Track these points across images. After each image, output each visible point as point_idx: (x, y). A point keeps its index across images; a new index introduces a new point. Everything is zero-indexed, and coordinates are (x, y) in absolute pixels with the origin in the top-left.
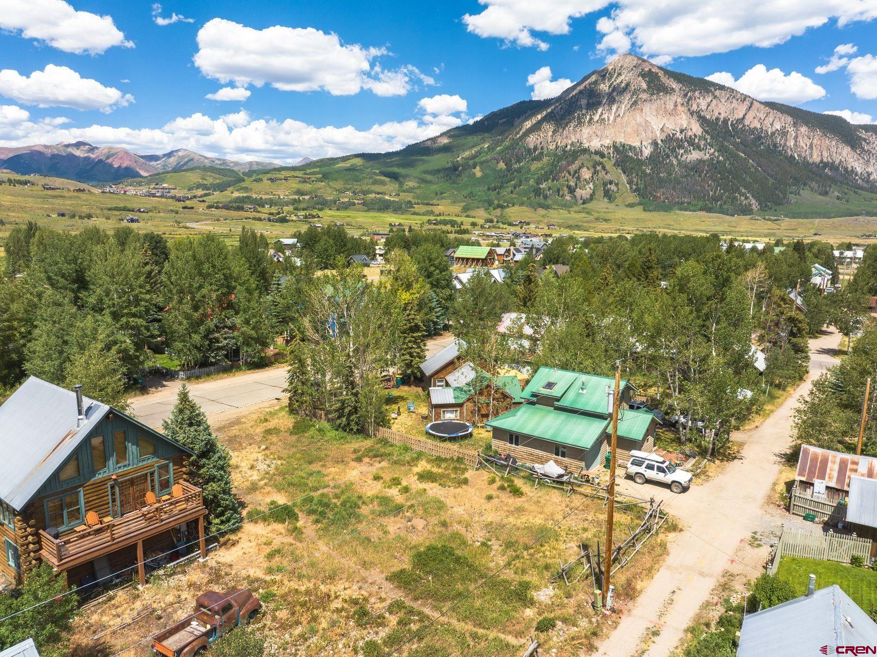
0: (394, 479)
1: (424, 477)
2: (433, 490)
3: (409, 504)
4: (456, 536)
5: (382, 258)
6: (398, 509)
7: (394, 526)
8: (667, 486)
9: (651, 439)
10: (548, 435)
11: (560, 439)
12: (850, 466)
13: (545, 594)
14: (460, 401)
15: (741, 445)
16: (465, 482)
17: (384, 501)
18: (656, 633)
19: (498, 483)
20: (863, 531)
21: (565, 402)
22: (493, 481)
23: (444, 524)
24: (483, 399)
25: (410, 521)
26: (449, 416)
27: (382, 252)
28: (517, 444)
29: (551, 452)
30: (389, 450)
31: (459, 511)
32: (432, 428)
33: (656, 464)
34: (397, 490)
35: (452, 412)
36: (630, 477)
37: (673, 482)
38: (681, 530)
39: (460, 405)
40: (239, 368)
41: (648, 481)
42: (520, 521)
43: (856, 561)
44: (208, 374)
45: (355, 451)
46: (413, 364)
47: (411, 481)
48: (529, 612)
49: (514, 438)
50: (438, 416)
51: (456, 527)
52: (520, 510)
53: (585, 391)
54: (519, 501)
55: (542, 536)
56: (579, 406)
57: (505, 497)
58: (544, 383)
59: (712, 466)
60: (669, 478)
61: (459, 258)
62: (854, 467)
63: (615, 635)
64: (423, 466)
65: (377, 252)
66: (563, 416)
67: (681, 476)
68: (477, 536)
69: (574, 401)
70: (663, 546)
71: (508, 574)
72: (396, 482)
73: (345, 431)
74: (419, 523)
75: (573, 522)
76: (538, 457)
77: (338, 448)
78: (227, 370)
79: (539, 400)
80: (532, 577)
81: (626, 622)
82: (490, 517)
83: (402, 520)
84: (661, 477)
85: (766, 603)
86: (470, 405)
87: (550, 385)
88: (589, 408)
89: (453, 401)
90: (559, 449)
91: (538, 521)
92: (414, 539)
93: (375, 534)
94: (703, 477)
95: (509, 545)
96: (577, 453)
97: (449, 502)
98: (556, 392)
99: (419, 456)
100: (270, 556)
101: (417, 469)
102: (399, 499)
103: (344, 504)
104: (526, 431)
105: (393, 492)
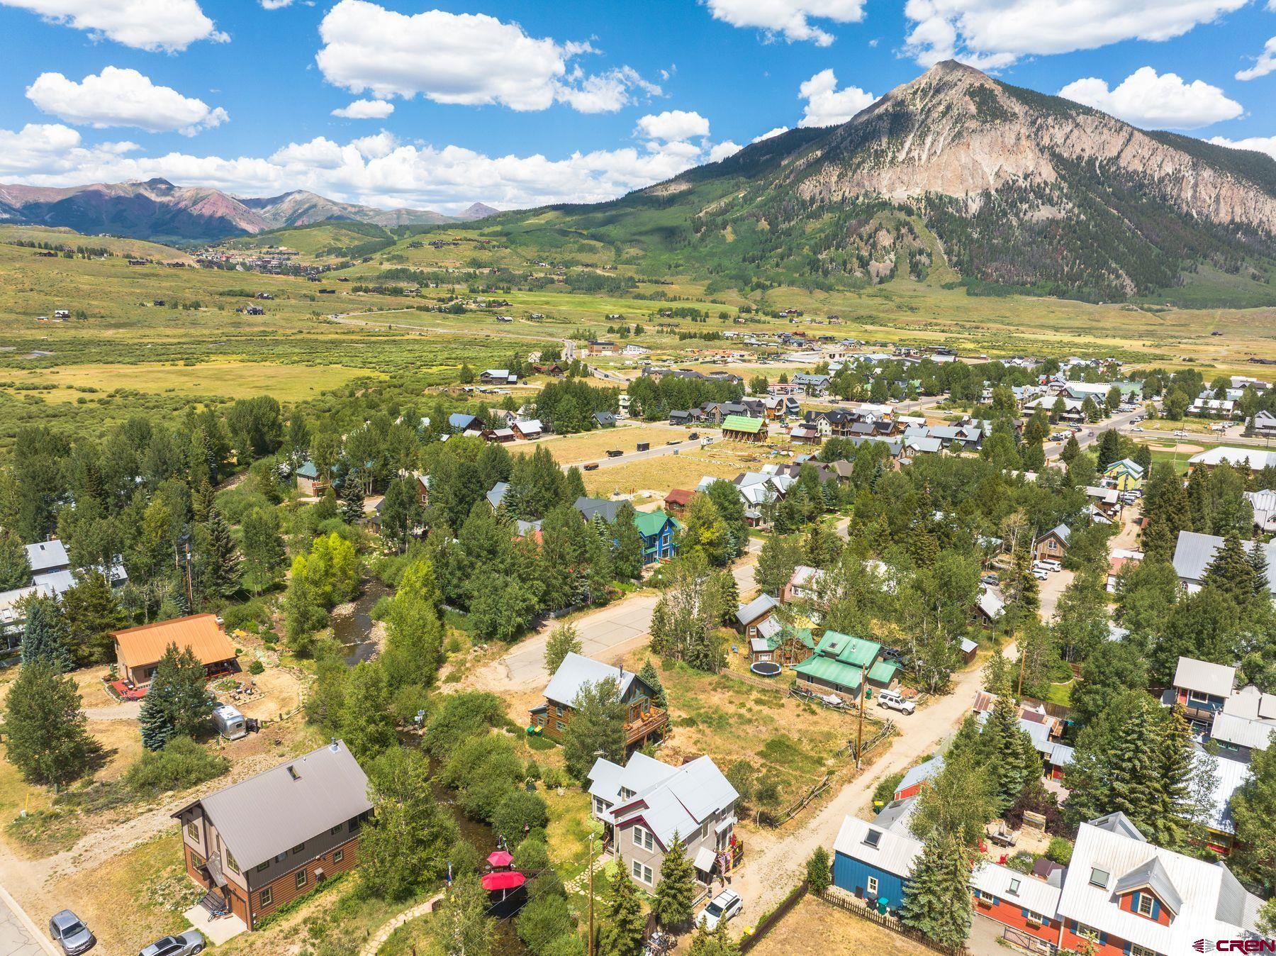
0: (742, 703)
1: (758, 702)
2: (766, 710)
3: (754, 718)
4: (783, 735)
6: (750, 721)
7: (750, 729)
8: (900, 711)
9: (896, 680)
10: (831, 678)
11: (839, 681)
13: (830, 762)
14: (773, 649)
15: (957, 684)
16: (783, 705)
17: (740, 716)
19: (802, 707)
21: (841, 658)
22: (798, 706)
23: (776, 729)
24: (788, 648)
25: (757, 727)
26: (765, 659)
27: (628, 404)
28: (812, 683)
29: (831, 689)
30: (731, 683)
31: (783, 723)
32: (756, 667)
33: (897, 698)
34: (745, 710)
35: (766, 656)
36: (879, 705)
37: (904, 708)
38: (903, 736)
39: (772, 652)
40: (588, 607)
41: (890, 708)
42: (817, 729)
45: (710, 684)
46: (730, 612)
47: (750, 704)
48: (823, 769)
49: (810, 678)
50: (757, 659)
51: (783, 731)
52: (816, 723)
53: (855, 650)
54: (815, 718)
55: (829, 736)
56: (851, 661)
57: (807, 715)
58: (829, 643)
59: (932, 700)
60: (901, 706)
61: (727, 431)
63: (861, 778)
64: (755, 695)
66: (841, 666)
67: (908, 705)
68: (795, 737)
69: (848, 657)
70: (891, 744)
71: (812, 754)
72: (743, 705)
73: (700, 670)
74: (764, 729)
75: (845, 730)
76: (825, 691)
77: (699, 681)
78: (580, 609)
79: (825, 654)
80: (824, 755)
81: (866, 774)
82: (800, 726)
83: (753, 727)
84: (897, 706)
86: (779, 652)
87: (833, 645)
88: (857, 662)
89: (767, 649)
90: (837, 687)
91: (826, 729)
92: (763, 737)
93: (742, 734)
94: (924, 705)
95: (811, 741)
96: (848, 690)
97: (776, 717)
98: (837, 650)
99: (751, 688)
100: (695, 743)
101: (752, 697)
102: (748, 715)
103: (720, 717)
104: (818, 675)
105: (743, 711)
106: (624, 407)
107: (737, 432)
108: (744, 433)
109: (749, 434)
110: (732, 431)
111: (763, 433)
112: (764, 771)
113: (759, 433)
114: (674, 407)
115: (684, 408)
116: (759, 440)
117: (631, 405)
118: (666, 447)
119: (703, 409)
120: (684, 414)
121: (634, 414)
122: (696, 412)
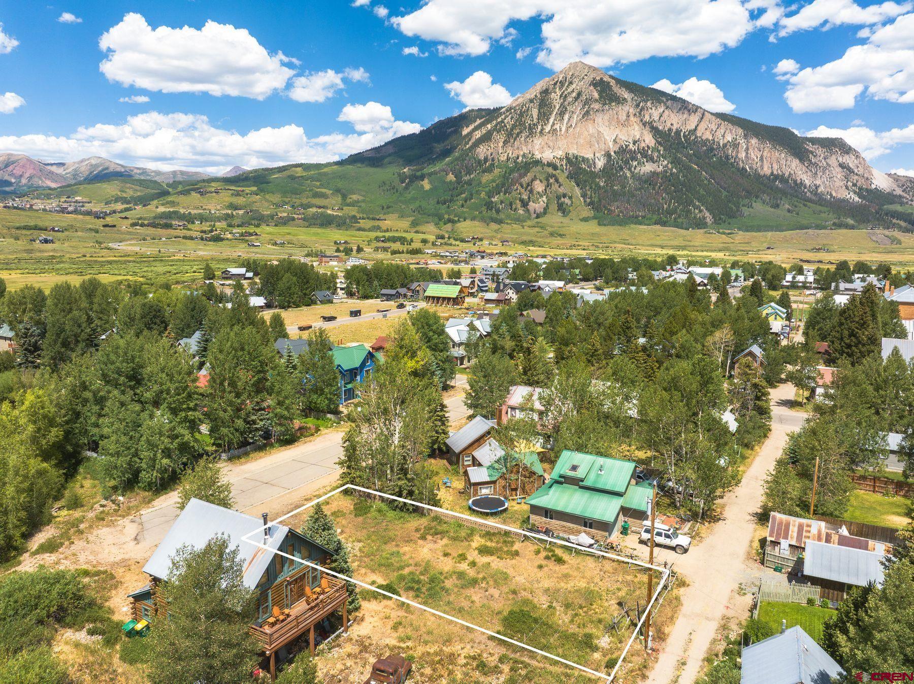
0: (461, 555)
1: (483, 551)
2: (495, 563)
3: (481, 576)
4: (526, 602)
5: (343, 292)
6: (474, 582)
7: (476, 595)
8: (673, 549)
10: (578, 511)
11: (587, 514)
12: (805, 528)
13: (604, 641)
14: (494, 479)
15: (723, 507)
16: (517, 553)
17: (461, 575)
18: (684, 664)
19: (543, 554)
20: (815, 581)
21: (587, 483)
22: (538, 552)
23: (514, 592)
24: (513, 477)
25: (486, 591)
26: (485, 491)
27: (344, 286)
28: (551, 518)
29: (581, 526)
30: (444, 527)
31: (520, 580)
32: (475, 503)
33: (664, 532)
34: (466, 564)
35: (487, 488)
36: (642, 542)
37: (677, 545)
38: (688, 585)
39: (494, 482)
40: (272, 446)
41: (658, 545)
42: (570, 585)
43: (810, 602)
44: (247, 454)
45: (417, 530)
46: (439, 439)
47: (473, 555)
48: (597, 656)
49: (548, 513)
50: (475, 494)
51: (524, 593)
52: (566, 576)
53: (603, 472)
54: (564, 569)
55: (590, 597)
56: (600, 486)
57: (552, 565)
58: (569, 466)
59: (703, 528)
60: (674, 542)
61: (430, 297)
62: (808, 529)
63: (658, 666)
64: (477, 541)
65: (338, 285)
66: (587, 494)
67: (683, 540)
68: (542, 601)
69: (596, 481)
70: (677, 599)
71: (573, 629)
72: (463, 557)
73: (402, 511)
74: (495, 592)
75: (607, 584)
76: (570, 528)
77: (402, 528)
78: (261, 448)
79: (565, 480)
80: (591, 630)
81: (662, 657)
82: (546, 584)
83: (481, 591)
84: (667, 542)
85: (755, 638)
86: (503, 482)
87: (574, 468)
88: (608, 487)
89: (488, 479)
90: (586, 523)
91: (583, 584)
92: (497, 606)
93: (465, 604)
94: (697, 538)
95: (567, 606)
96: (606, 527)
97: (511, 572)
98: (580, 474)
99: (472, 532)
100: (395, 628)
101: (475, 544)
102: (472, 573)
103: (432, 580)
104: (559, 508)
105: (464, 566)
106: (342, 289)
107: (438, 298)
108: (444, 299)
109: (449, 299)
110: (433, 298)
111: (461, 298)
112: (506, 668)
113: (457, 298)
114: (385, 287)
115: (392, 287)
116: (458, 304)
117: (348, 287)
118: (376, 313)
119: (408, 289)
120: (393, 292)
121: (350, 294)
122: (403, 291)
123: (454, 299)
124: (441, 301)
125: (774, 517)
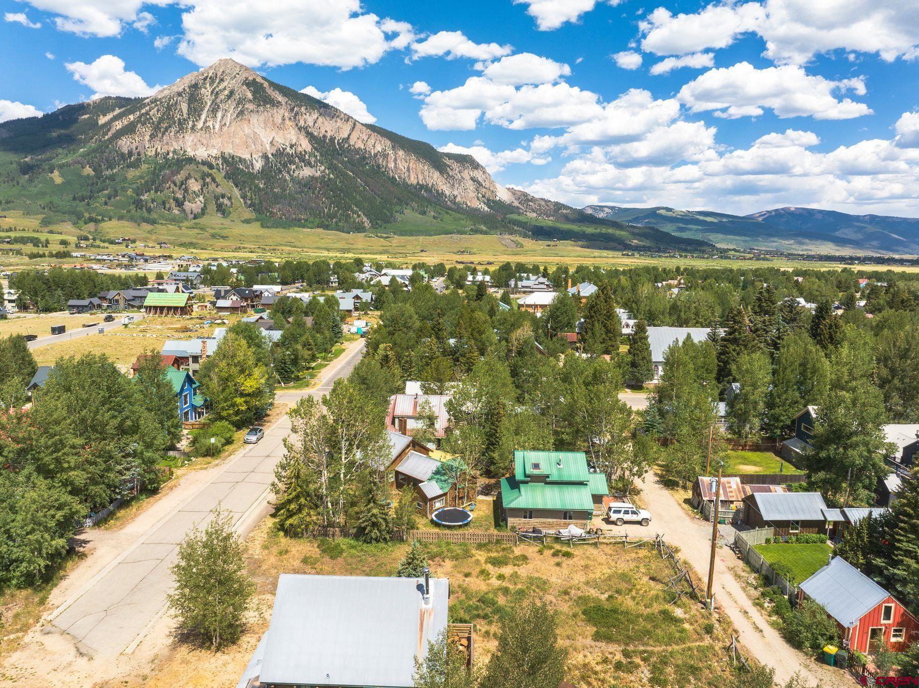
0: (480, 572)
1: (494, 562)
2: (518, 571)
3: (521, 586)
5: (14, 304)
8: (639, 523)
10: (557, 506)
12: (727, 485)
13: (679, 613)
16: (525, 558)
18: (746, 612)
19: (547, 552)
21: (553, 478)
23: (564, 593)
24: (461, 485)
25: (541, 598)
26: (438, 505)
27: (14, 297)
28: (531, 517)
29: (561, 519)
31: (556, 580)
32: (439, 518)
33: (630, 510)
34: (496, 579)
35: (440, 501)
37: (643, 519)
39: (445, 494)
41: (626, 522)
42: (600, 574)
43: (768, 541)
48: (688, 626)
49: (528, 513)
50: (431, 508)
51: (574, 593)
53: (561, 466)
54: (578, 561)
56: (566, 479)
57: (565, 560)
58: (530, 465)
59: (637, 501)
60: (639, 517)
61: (150, 307)
62: (729, 485)
63: (733, 620)
64: (479, 555)
65: (6, 297)
66: (556, 489)
69: (560, 476)
70: (686, 563)
72: (484, 573)
78: (126, 504)
79: (531, 479)
81: (729, 612)
82: (579, 578)
84: (634, 518)
86: (451, 492)
87: (536, 467)
88: (573, 479)
89: (441, 492)
91: (608, 571)
92: (566, 609)
95: (619, 592)
97: (540, 576)
98: (543, 471)
99: (465, 547)
101: (480, 558)
102: (510, 586)
104: (540, 505)
105: (496, 582)
106: (10, 301)
107: (162, 308)
108: (169, 308)
109: (176, 308)
110: (156, 308)
111: (189, 306)
112: (638, 661)
113: (185, 307)
114: (69, 297)
115: (79, 297)
116: (186, 314)
117: (20, 299)
118: (81, 329)
119: (101, 298)
120: (86, 302)
121: (23, 307)
122: (96, 301)
123: (182, 308)
124: (165, 311)
125: (702, 481)
